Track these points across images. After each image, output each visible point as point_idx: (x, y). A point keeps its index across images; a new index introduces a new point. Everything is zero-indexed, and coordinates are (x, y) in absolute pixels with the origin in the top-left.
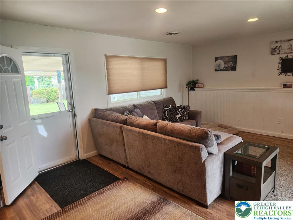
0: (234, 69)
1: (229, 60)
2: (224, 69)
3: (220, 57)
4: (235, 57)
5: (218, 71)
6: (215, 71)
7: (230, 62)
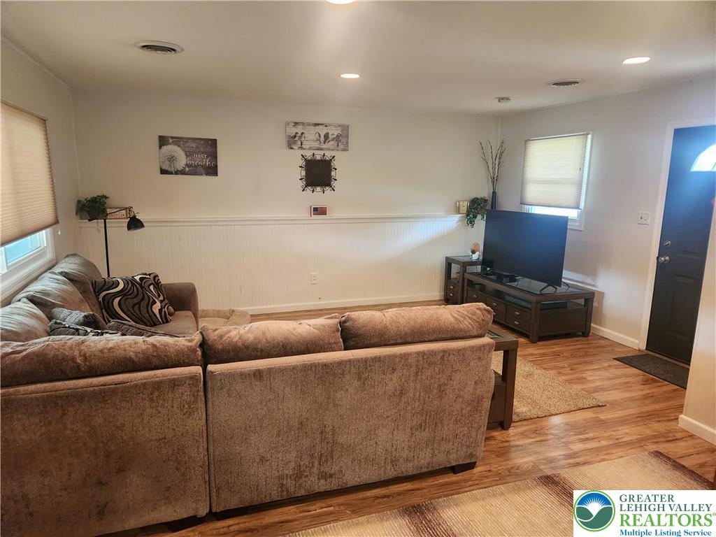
0: (212, 171)
1: (197, 147)
2: (187, 169)
3: (172, 138)
4: (213, 143)
5: (171, 173)
6: (162, 173)
7: (203, 153)
